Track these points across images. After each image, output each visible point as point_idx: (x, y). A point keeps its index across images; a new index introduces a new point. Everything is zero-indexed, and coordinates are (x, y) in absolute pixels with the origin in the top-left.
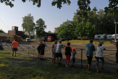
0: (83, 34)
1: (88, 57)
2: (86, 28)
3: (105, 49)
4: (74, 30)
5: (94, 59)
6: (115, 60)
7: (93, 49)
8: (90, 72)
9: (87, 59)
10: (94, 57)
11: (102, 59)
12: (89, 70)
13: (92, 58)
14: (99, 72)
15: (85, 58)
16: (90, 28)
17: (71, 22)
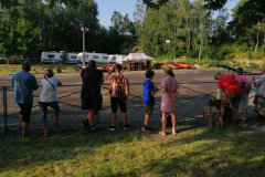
0: (12, 50)
1: (20, 105)
2: (17, 35)
5: (36, 108)
6: (80, 104)
8: (27, 140)
9: (19, 109)
10: (35, 103)
11: (55, 105)
12: (26, 136)
13: (30, 106)
14: (49, 134)
15: (14, 108)
16: (28, 35)
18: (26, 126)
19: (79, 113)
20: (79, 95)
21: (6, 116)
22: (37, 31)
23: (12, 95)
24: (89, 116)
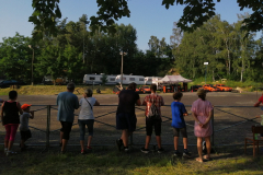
0: (59, 72)
2: (63, 59)
3: (97, 104)
4: (36, 61)
5: (75, 126)
6: (115, 124)
7: (73, 104)
8: (65, 156)
10: (75, 121)
12: (64, 152)
14: (86, 152)
15: (56, 125)
16: (73, 60)
17: (27, 39)
18: (66, 143)
19: (114, 133)
20: (114, 115)
21: (48, 132)
22: (82, 56)
23: (55, 113)
24: (123, 137)
